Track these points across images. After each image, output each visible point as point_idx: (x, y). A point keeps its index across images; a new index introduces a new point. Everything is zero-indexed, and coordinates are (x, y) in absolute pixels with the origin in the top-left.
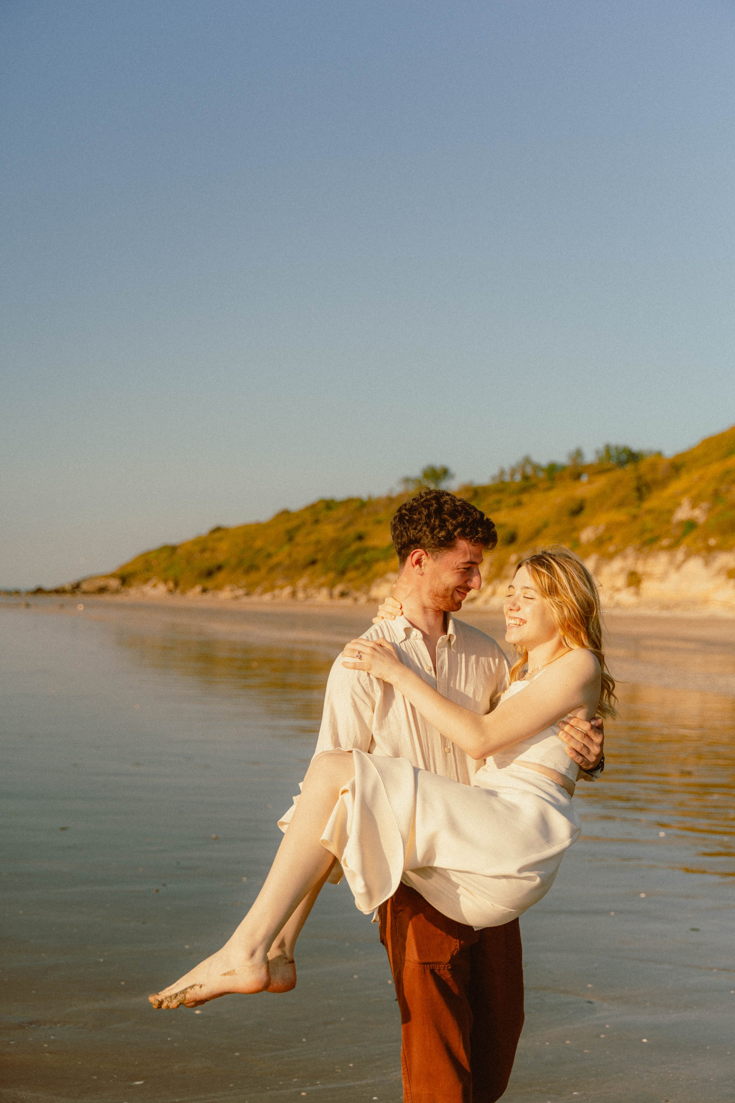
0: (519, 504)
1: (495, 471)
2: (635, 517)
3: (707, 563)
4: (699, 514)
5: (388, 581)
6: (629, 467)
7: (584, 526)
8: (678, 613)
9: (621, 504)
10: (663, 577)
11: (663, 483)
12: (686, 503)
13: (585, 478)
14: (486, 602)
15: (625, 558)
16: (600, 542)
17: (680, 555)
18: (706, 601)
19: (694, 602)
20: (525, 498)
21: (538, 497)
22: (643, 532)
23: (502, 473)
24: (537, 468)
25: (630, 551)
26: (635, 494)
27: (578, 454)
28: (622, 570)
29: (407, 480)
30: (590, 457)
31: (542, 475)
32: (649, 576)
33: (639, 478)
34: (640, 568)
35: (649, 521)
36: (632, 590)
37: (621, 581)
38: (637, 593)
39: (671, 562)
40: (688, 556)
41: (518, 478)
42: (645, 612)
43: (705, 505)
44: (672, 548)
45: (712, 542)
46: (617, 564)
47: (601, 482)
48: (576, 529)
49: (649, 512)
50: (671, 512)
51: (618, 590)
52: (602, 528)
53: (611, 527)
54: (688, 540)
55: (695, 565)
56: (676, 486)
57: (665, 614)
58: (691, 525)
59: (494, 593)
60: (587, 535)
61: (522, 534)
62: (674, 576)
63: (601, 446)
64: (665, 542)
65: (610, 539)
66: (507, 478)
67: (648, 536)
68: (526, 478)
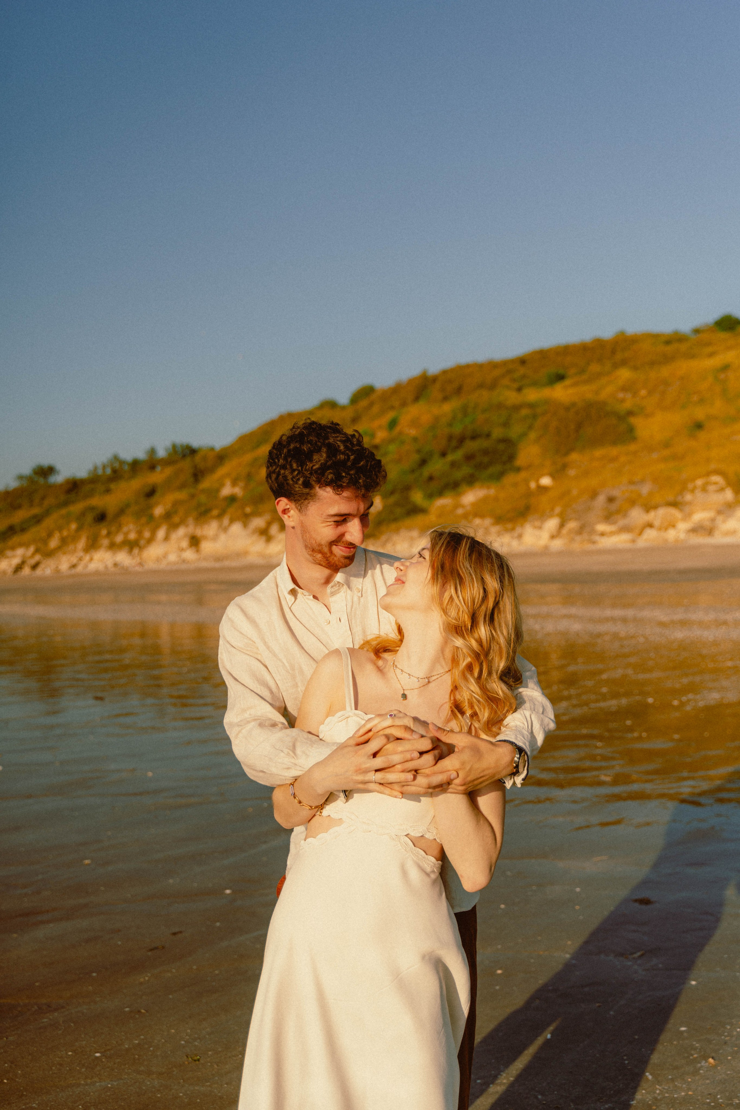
0: (108, 491)
1: (90, 467)
2: (193, 496)
3: (245, 525)
4: (238, 491)
5: (7, 557)
6: (188, 460)
7: (157, 504)
8: (227, 563)
9: (183, 486)
10: (215, 538)
11: (212, 470)
12: (228, 483)
13: (159, 469)
14: (86, 566)
15: (187, 526)
16: (168, 516)
17: (226, 521)
18: (246, 553)
19: (239, 555)
20: (112, 486)
21: (123, 485)
22: (199, 505)
23: (96, 468)
24: (122, 462)
25: (191, 521)
26: (192, 479)
27: (152, 451)
28: (185, 536)
29: (21, 477)
30: (161, 453)
31: (126, 468)
32: (205, 538)
33: (195, 467)
34: (199, 532)
35: (203, 498)
36: (194, 549)
37: (185, 544)
38: (198, 551)
39: (220, 526)
40: (232, 521)
41: (109, 471)
42: (204, 564)
43: (242, 484)
44: (220, 517)
45: (248, 510)
46: (181, 531)
47: (168, 471)
48: (150, 507)
49: (203, 491)
50: (218, 490)
51: (182, 550)
52: (169, 506)
53: (176, 504)
54: (231, 510)
55: (236, 528)
56: (222, 471)
57: (218, 565)
58: (232, 499)
59: (91, 559)
60: (158, 511)
61: (110, 515)
62: (223, 537)
63: (168, 444)
64: (215, 512)
65: (176, 512)
66: (100, 472)
67: (203, 509)
68: (114, 471)
